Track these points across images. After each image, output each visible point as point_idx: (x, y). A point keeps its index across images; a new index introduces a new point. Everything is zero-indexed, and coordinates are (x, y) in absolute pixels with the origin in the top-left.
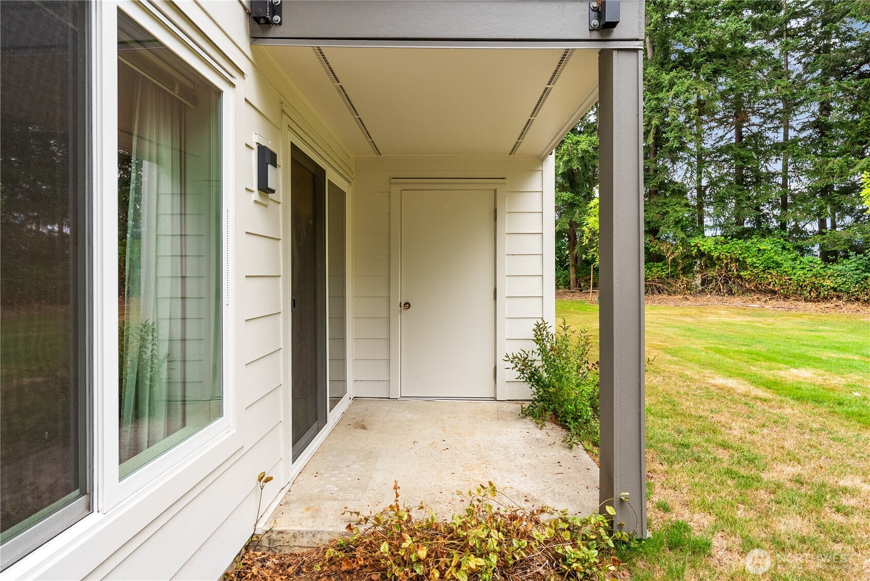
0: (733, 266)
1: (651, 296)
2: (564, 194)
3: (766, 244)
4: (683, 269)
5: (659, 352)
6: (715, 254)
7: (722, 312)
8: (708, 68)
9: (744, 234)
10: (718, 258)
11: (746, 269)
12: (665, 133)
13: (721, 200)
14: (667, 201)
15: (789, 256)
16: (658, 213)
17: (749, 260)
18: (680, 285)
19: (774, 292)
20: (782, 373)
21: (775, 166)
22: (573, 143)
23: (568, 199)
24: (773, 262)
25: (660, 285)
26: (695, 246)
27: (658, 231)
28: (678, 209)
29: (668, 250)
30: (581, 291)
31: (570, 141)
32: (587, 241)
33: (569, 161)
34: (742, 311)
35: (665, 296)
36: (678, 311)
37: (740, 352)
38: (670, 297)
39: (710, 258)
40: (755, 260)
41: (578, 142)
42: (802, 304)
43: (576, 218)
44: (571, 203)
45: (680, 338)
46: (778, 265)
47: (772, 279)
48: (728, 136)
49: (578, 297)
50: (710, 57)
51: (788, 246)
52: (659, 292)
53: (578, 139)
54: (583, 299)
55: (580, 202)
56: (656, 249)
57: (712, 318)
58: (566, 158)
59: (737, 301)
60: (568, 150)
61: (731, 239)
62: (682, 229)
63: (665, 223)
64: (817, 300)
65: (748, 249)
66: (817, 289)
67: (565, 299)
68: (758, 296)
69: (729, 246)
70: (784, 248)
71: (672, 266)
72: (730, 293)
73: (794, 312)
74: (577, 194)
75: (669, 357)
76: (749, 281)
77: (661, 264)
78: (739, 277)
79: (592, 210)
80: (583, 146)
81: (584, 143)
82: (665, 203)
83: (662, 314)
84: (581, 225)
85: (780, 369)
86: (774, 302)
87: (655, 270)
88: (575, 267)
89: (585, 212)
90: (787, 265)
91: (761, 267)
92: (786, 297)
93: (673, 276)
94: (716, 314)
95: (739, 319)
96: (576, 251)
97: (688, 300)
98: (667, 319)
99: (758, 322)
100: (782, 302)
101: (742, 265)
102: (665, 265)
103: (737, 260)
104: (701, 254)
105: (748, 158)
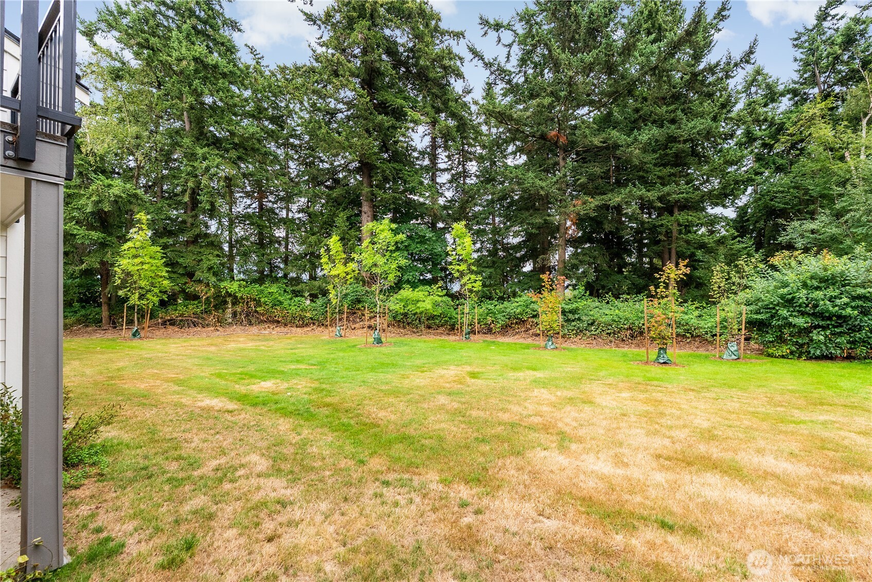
0: (252, 304)
1: (187, 329)
2: (93, 233)
3: (274, 289)
4: (214, 306)
5: (170, 384)
6: (239, 295)
7: (242, 339)
8: (233, 154)
9: (261, 280)
10: (241, 298)
11: (261, 306)
12: (199, 195)
13: (245, 255)
14: (202, 250)
15: (288, 297)
16: (194, 260)
17: (262, 300)
18: (211, 319)
19: (278, 322)
20: (254, 387)
21: (280, 233)
22: (104, 186)
23: (98, 238)
24: (278, 301)
25: (196, 319)
26: (225, 287)
27: (194, 275)
28: (211, 258)
29: (202, 291)
30: (115, 327)
31: (101, 183)
32: (119, 281)
33: (99, 202)
34: (256, 338)
35: (199, 329)
36: (208, 341)
37: (235, 374)
38: (203, 329)
39: (236, 297)
40: (266, 299)
41: (110, 186)
42: (294, 329)
43: (108, 257)
44: (101, 242)
45: (195, 368)
46: (281, 303)
47: (277, 313)
48: (254, 206)
49: (110, 335)
50: (236, 146)
51: (288, 289)
52: (195, 326)
53: (111, 182)
54: (116, 335)
55: (113, 243)
56: (192, 289)
57: (232, 345)
58: (94, 198)
59: (254, 330)
60: (97, 190)
61: (251, 283)
62: (213, 275)
63: (200, 269)
64: (302, 326)
65: (262, 292)
66: (302, 319)
67: (95, 337)
68: (269, 325)
69: (248, 289)
70: (285, 291)
71: (205, 304)
72: (251, 324)
73: (288, 335)
74: (110, 234)
75: (176, 388)
76: (263, 315)
77: (196, 302)
78: (256, 311)
79: (126, 252)
80: (115, 191)
81: (117, 188)
82: (200, 252)
83: (192, 346)
84: (112, 265)
85: (254, 384)
86: (278, 329)
87: (190, 307)
88: (109, 305)
89: (118, 254)
90: (286, 303)
91: (270, 305)
92: (286, 325)
93: (206, 312)
94: (237, 341)
95: (250, 345)
96: (108, 289)
97: (218, 330)
98: (194, 350)
99: (262, 346)
100: (283, 328)
101: (258, 303)
102: (199, 303)
103: (255, 300)
104: (229, 294)
105: (262, 226)
